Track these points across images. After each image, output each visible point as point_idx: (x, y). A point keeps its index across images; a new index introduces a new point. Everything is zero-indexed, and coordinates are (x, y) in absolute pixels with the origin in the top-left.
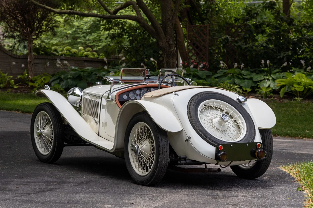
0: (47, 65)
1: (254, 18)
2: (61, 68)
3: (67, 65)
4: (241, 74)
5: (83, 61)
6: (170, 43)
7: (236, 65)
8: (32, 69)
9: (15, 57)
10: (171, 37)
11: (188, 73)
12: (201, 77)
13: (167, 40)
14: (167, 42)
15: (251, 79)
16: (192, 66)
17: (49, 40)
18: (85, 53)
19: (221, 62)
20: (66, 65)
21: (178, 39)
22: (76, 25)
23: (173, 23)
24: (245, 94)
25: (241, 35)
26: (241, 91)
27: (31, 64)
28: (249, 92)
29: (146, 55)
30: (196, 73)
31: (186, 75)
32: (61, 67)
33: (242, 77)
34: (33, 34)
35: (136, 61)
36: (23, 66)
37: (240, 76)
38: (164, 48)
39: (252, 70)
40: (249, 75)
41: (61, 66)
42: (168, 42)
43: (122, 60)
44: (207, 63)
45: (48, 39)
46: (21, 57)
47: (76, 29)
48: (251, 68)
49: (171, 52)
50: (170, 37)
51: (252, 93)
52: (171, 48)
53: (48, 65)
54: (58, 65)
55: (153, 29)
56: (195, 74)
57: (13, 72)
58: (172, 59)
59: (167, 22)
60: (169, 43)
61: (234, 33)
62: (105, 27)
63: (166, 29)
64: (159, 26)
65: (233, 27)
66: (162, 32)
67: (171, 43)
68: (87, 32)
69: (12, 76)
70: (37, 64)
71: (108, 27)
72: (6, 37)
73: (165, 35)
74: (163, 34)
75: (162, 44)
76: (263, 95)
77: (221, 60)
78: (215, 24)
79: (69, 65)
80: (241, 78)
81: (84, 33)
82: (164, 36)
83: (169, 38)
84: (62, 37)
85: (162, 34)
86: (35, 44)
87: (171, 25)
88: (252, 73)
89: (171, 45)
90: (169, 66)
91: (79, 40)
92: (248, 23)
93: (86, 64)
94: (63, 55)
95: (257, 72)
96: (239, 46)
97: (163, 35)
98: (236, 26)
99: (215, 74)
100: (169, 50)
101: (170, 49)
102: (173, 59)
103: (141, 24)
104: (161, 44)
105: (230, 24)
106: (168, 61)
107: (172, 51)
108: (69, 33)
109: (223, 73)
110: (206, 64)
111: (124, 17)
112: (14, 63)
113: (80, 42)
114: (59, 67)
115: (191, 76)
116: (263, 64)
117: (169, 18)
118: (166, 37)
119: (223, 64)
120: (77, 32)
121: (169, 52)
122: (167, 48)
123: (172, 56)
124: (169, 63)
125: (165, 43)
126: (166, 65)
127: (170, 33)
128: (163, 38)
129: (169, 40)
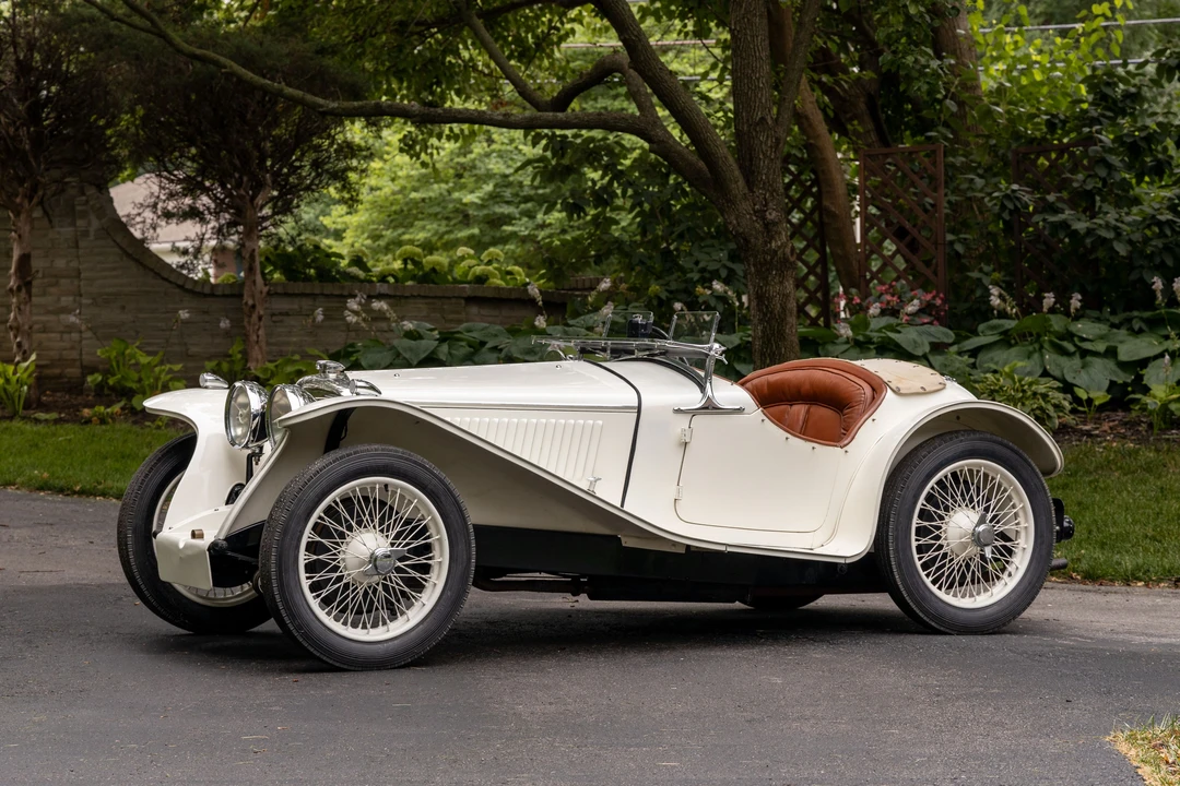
0: (314, 319)
1: (1124, 114)
2: (363, 330)
3: (388, 315)
4: (1069, 336)
5: (463, 302)
6: (768, 216)
7: (1049, 297)
8: (258, 337)
9: (198, 289)
10: (771, 194)
11: (861, 338)
12: (910, 349)
13: (755, 205)
14: (755, 212)
15: (1111, 353)
16: (874, 310)
17: (400, 231)
18: (479, 270)
19: (995, 291)
20: (380, 317)
21: (826, 203)
22: (496, 171)
23: (778, 139)
24: (1084, 412)
25: (1072, 181)
26: (1066, 404)
27: (255, 317)
28: (1102, 408)
29: (703, 270)
30: (892, 335)
31: (852, 343)
32: (363, 325)
33: (1075, 345)
34: (259, 201)
35: (664, 296)
36: (224, 324)
37: (1066, 344)
38: (745, 239)
39: (1116, 320)
40: (1102, 338)
41: (364, 320)
42: (761, 214)
43: (599, 292)
44: (941, 295)
45: (395, 228)
46: (219, 292)
47: (496, 186)
48: (1113, 313)
49: (775, 252)
50: (768, 194)
51: (1115, 410)
52: (772, 238)
53: (320, 318)
54: (352, 319)
55: (701, 164)
56: (890, 338)
57: (193, 350)
58: (777, 280)
59: (754, 134)
60: (764, 218)
61: (1047, 172)
62: (546, 167)
63: (751, 160)
64: (723, 151)
65: (1045, 153)
66: (737, 173)
68: (536, 194)
69: (178, 363)
70: (281, 314)
71: (558, 164)
72: (168, 215)
73: (750, 184)
74: (741, 183)
75: (738, 224)
76: (1155, 419)
77: (996, 284)
78: (976, 144)
79: (393, 315)
80: (1071, 348)
81: (527, 199)
82: (746, 191)
83: (765, 198)
84: (448, 219)
85: (737, 182)
86: (280, 240)
87: (771, 147)
88: (1115, 330)
89: (775, 223)
90: (767, 307)
91: (508, 228)
92: (1097, 132)
93: (474, 310)
94: (391, 280)
95: (1136, 327)
96: (1064, 225)
97: (738, 185)
98: (1054, 148)
99: (967, 338)
100: (766, 243)
101: (770, 243)
102: (781, 283)
103: (655, 146)
104: (735, 222)
105: (1032, 140)
106: (762, 288)
107: (779, 247)
108: (473, 203)
109: (1001, 334)
110: (934, 298)
111: (586, 118)
112: (184, 314)
113: (514, 234)
114: (357, 323)
115: (872, 347)
116: (1159, 295)
117: (762, 118)
118: (753, 192)
119: (1000, 296)
120: (502, 197)
121: (765, 252)
122: (756, 238)
123: (777, 270)
124: (768, 299)
125: (751, 218)
126: (758, 305)
127: (767, 178)
128: (739, 197)
129: (766, 205)
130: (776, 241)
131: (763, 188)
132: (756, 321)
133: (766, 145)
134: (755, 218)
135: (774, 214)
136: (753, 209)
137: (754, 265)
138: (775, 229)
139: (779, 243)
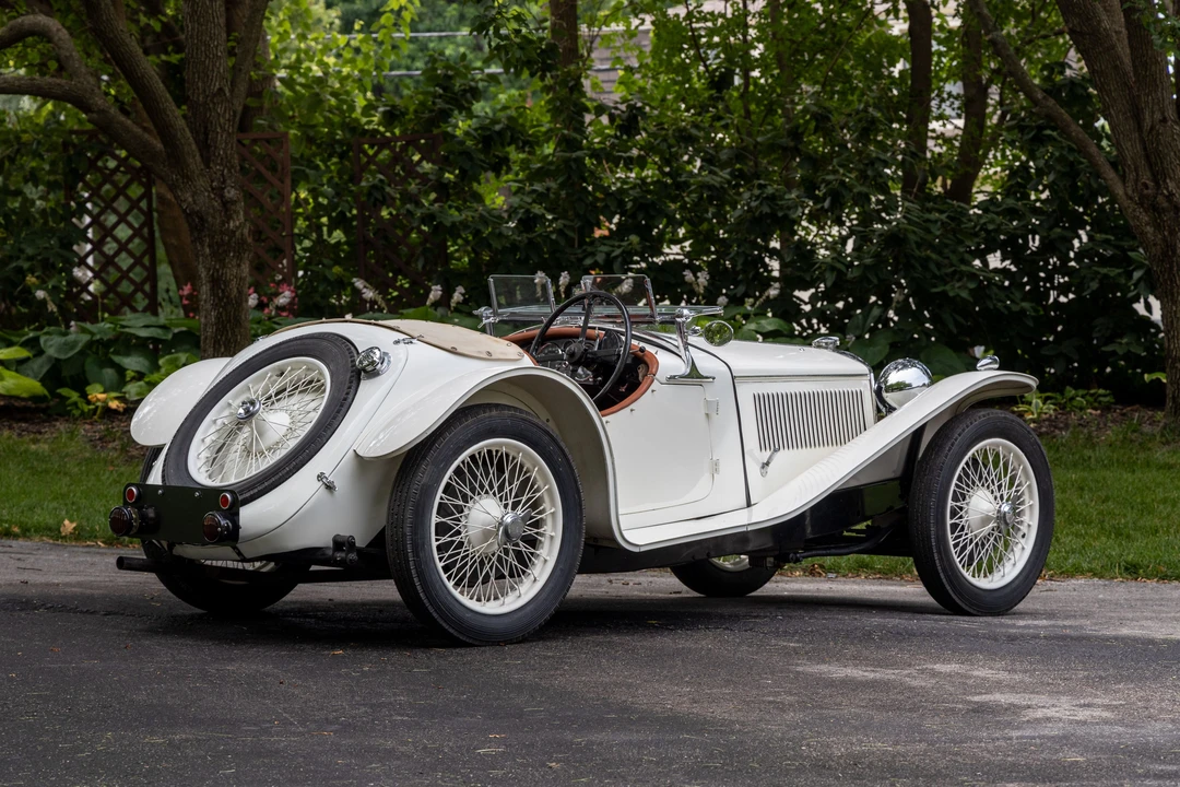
6: (227, 194)
10: (229, 171)
13: (212, 181)
14: (213, 189)
23: (235, 112)
38: (201, 218)
42: (219, 192)
49: (234, 232)
50: (226, 171)
52: (229, 218)
58: (234, 263)
59: (211, 105)
60: (222, 196)
63: (207, 134)
66: (194, 147)
67: (231, 193)
73: (207, 161)
74: (198, 158)
75: (194, 201)
82: (203, 167)
83: (222, 175)
85: (194, 157)
87: (229, 120)
89: (234, 202)
90: (223, 291)
97: (195, 161)
100: (223, 223)
101: (228, 222)
102: (239, 266)
103: (94, 114)
104: (190, 199)
106: (218, 271)
107: (237, 228)
117: (221, 89)
118: (209, 167)
121: (222, 233)
122: (214, 217)
123: (234, 252)
124: (225, 282)
125: (209, 196)
126: (212, 289)
127: (225, 153)
128: (197, 172)
129: (224, 182)
130: (234, 221)
131: (221, 164)
132: (208, 306)
133: (224, 117)
134: (213, 196)
135: (233, 192)
136: (211, 186)
137: (209, 246)
138: (233, 207)
139: (238, 223)
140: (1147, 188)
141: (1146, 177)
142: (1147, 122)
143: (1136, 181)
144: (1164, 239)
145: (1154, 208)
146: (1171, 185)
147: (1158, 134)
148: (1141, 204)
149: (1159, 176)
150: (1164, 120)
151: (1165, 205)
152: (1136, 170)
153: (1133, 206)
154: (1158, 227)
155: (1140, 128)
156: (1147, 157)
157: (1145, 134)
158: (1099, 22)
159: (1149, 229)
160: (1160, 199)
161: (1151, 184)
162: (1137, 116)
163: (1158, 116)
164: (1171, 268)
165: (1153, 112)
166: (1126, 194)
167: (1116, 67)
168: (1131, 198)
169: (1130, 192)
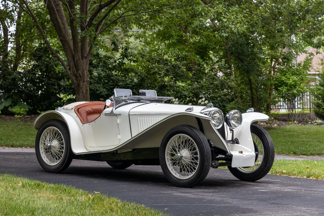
140: (75, 72)
141: (75, 70)
142: (76, 59)
143: (73, 71)
144: (78, 83)
145: (76, 76)
146: (80, 72)
147: (78, 62)
148: (73, 75)
149: (77, 70)
150: (79, 59)
151: (79, 76)
152: (73, 68)
153: (72, 75)
154: (77, 80)
155: (74, 60)
156: (75, 66)
157: (75, 61)
158: (66, 38)
159: (75, 80)
160: (78, 74)
161: (76, 71)
162: (73, 58)
163: (78, 58)
164: (79, 88)
165: (77, 57)
166: (70, 73)
167: (69, 48)
168: (71, 74)
169: (71, 73)
